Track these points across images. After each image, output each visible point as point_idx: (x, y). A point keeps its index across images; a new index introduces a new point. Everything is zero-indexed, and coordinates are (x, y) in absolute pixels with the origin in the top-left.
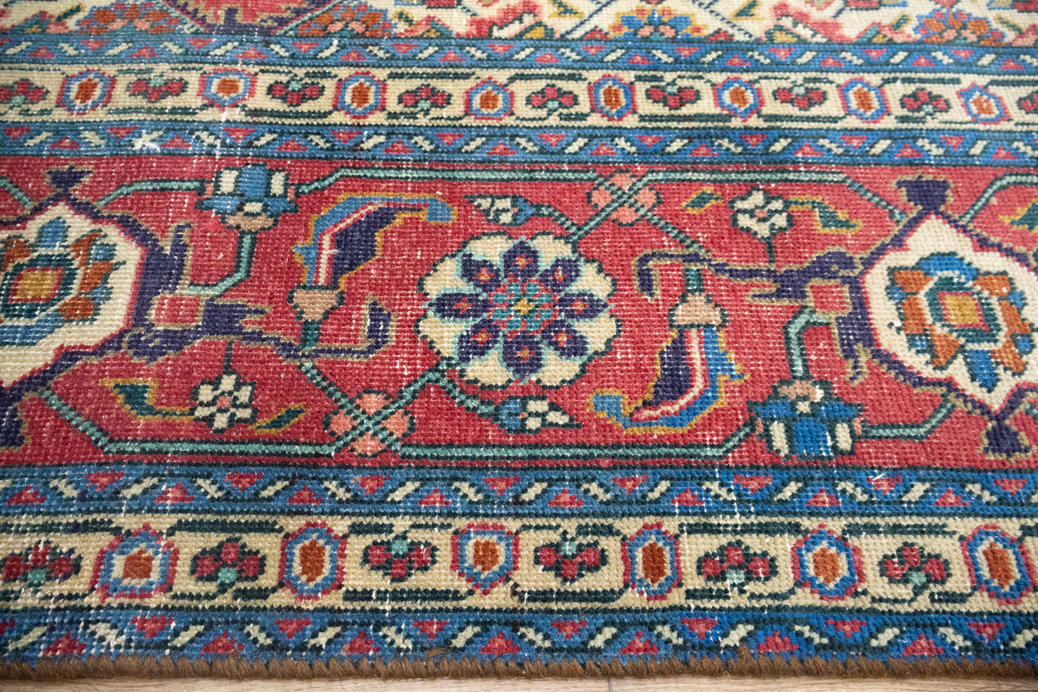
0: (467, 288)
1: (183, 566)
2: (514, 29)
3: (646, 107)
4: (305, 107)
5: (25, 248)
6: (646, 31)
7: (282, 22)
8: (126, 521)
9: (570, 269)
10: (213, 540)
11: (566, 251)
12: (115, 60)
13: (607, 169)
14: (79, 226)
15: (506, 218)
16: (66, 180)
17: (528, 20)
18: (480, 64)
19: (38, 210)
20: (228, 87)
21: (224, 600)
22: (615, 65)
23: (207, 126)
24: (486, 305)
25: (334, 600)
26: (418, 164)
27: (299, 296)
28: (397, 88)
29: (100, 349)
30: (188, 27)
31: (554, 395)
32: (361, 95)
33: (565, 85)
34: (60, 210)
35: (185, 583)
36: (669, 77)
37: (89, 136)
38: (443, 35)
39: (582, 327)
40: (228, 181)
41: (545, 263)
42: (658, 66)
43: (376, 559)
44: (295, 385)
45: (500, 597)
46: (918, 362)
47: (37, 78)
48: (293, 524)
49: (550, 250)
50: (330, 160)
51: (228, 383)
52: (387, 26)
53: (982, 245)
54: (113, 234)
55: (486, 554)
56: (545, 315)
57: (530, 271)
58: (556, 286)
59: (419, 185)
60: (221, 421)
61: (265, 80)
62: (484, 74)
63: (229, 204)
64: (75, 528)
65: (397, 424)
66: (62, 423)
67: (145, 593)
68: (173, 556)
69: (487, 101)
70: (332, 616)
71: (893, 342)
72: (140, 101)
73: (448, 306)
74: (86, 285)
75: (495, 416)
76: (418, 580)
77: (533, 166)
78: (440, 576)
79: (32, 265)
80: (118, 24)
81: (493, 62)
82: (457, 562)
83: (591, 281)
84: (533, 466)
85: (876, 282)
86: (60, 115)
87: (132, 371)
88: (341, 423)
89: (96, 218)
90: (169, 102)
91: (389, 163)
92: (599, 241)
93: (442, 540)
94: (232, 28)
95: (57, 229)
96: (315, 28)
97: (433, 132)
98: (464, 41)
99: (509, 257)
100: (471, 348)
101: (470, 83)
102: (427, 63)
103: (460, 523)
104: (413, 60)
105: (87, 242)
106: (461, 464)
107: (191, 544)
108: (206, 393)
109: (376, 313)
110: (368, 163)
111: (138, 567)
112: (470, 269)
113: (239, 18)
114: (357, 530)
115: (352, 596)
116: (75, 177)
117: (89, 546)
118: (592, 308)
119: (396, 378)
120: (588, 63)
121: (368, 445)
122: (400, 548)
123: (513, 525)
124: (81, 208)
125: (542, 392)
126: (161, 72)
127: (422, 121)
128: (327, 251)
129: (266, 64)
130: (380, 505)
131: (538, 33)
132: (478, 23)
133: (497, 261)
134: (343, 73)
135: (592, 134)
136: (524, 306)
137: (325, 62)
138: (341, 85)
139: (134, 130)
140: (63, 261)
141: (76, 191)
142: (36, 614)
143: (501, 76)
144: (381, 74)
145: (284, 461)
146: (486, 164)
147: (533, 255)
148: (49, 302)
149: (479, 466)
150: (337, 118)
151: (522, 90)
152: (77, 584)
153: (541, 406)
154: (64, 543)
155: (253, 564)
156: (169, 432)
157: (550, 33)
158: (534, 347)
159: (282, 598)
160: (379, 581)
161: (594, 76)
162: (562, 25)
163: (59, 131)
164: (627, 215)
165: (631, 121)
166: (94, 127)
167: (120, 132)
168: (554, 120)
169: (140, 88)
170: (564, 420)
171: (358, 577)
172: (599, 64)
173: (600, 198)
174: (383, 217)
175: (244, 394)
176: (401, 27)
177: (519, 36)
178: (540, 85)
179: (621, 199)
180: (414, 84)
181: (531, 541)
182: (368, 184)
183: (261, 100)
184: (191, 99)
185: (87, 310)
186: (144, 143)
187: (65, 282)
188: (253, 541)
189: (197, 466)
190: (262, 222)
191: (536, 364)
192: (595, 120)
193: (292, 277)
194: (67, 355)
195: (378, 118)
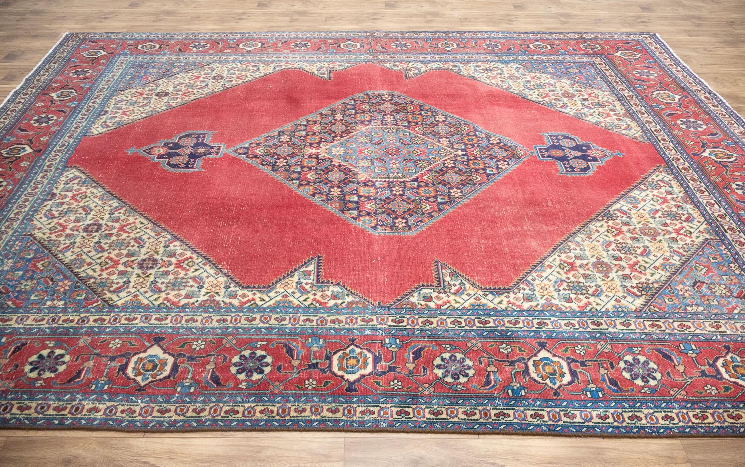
0: (442, 363)
1: (394, 413)
2: (446, 306)
3: (478, 325)
4: (401, 325)
5: (347, 355)
6: (477, 307)
7: (392, 305)
8: (383, 406)
9: (464, 360)
10: (399, 409)
11: (463, 356)
12: (356, 314)
13: (470, 339)
14: (358, 350)
15: (449, 349)
16: (352, 341)
17: (449, 304)
18: (438, 315)
19: (348, 347)
20: (383, 320)
21: (404, 419)
22: (470, 315)
23: (380, 329)
24: (447, 367)
25: (424, 419)
26: (428, 337)
27: (407, 365)
28: (420, 320)
29: (369, 374)
30: (370, 306)
31: (463, 384)
32: (413, 322)
33: (459, 320)
34: (352, 347)
35: (395, 416)
36: (483, 318)
37: (355, 331)
38: (429, 308)
39: (467, 371)
40: (387, 341)
41: (458, 358)
42: (480, 315)
43: (431, 412)
44: (409, 382)
45: (456, 419)
46: (539, 379)
47: (340, 318)
48: (414, 407)
49: (459, 356)
50: (408, 336)
51: (396, 381)
52: (416, 306)
53: (554, 356)
54: (365, 352)
55: (452, 412)
56: (460, 369)
57: (455, 360)
58: (461, 363)
59: (429, 342)
60: (396, 388)
61: (391, 319)
62: (440, 317)
63: (388, 346)
64: (372, 406)
65: (432, 389)
66: (365, 388)
67: (388, 418)
68: (392, 412)
69: (441, 323)
70: (425, 422)
71: (534, 375)
72: (364, 323)
73: (439, 367)
74: (362, 362)
75: (451, 388)
76: (439, 417)
77: (453, 338)
78: (444, 416)
79: (350, 358)
80: (354, 306)
81: (441, 314)
82: (447, 414)
83: (469, 362)
84: (460, 397)
85: (531, 363)
86: (347, 326)
87: (376, 379)
88: (420, 389)
89: (361, 348)
90: (370, 324)
91: (422, 337)
92: (470, 354)
93: (444, 410)
94: (381, 307)
95: (352, 351)
96: (399, 306)
97: (431, 330)
98: (434, 309)
99: (451, 357)
100: (445, 375)
101: (437, 319)
102: (426, 314)
103: (447, 407)
104: (423, 314)
105: (360, 353)
106: (445, 396)
107: (395, 410)
108: (392, 383)
109: (424, 368)
110: (417, 337)
111: (386, 413)
112: (442, 359)
113: (382, 304)
114: (426, 408)
115: (427, 419)
116: (354, 340)
117: (376, 410)
118: (469, 368)
119: (430, 381)
120: (463, 314)
121: (426, 393)
122: (435, 411)
123: (457, 407)
124: (357, 346)
125: (460, 384)
126: (367, 317)
127: (427, 328)
128: (411, 356)
129: (391, 315)
130: (430, 403)
131: (451, 307)
132: (437, 305)
133: (448, 358)
134: (408, 317)
135: (466, 331)
136: (455, 367)
137: (403, 314)
138: (408, 320)
139: (365, 330)
140: (356, 357)
141: (355, 343)
142: (370, 421)
143: (444, 318)
144: (417, 317)
145: (410, 395)
146: (443, 337)
147: (456, 357)
148: (356, 365)
149: (450, 397)
150: (408, 327)
151: (449, 321)
152: (376, 416)
153: (461, 386)
154: (371, 409)
155: (408, 413)
156: (386, 390)
157: (454, 307)
158: (458, 375)
159: (414, 419)
160: (432, 417)
161: (465, 318)
162: (457, 305)
163: (347, 329)
164: (475, 349)
165: (475, 328)
166: (355, 329)
167: (362, 330)
168: (457, 328)
169: (363, 320)
170: (465, 389)
171: (428, 416)
172: (466, 315)
173: (469, 345)
174: (422, 349)
175: (400, 383)
176: (419, 306)
177: (447, 308)
178: (453, 320)
179: (474, 345)
180: (424, 319)
181: (461, 411)
182: (418, 342)
183: (390, 323)
184: (375, 323)
185: (365, 367)
186: (367, 332)
187: (358, 361)
188: (407, 409)
189: (393, 396)
190: (396, 349)
191: (458, 378)
192: (466, 328)
193: (405, 361)
194: (362, 376)
195: (417, 327)
